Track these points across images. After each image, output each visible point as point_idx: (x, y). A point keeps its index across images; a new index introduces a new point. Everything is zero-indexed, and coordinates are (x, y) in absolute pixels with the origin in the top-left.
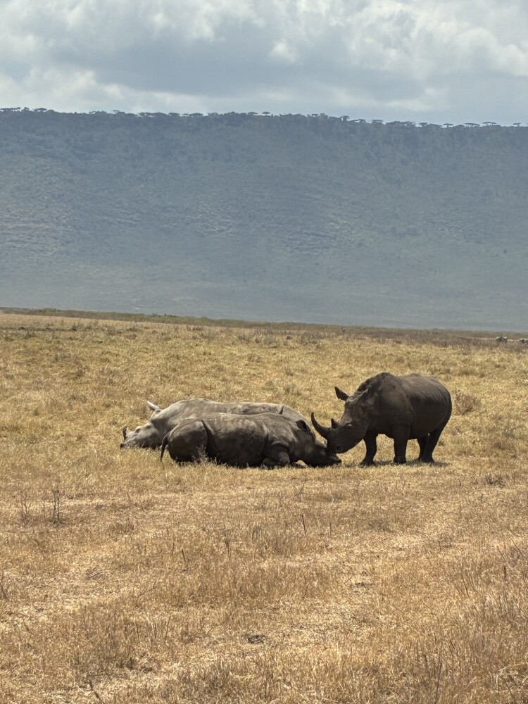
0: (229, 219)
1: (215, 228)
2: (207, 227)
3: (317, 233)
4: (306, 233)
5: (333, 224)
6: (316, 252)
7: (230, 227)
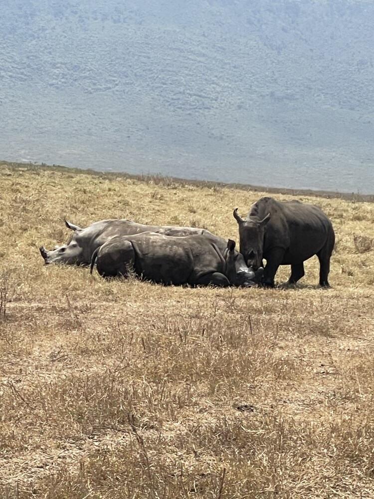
0: (115, 77)
1: (101, 85)
2: (95, 84)
3: (200, 94)
4: (189, 94)
5: (214, 86)
6: (198, 112)
7: (117, 85)
